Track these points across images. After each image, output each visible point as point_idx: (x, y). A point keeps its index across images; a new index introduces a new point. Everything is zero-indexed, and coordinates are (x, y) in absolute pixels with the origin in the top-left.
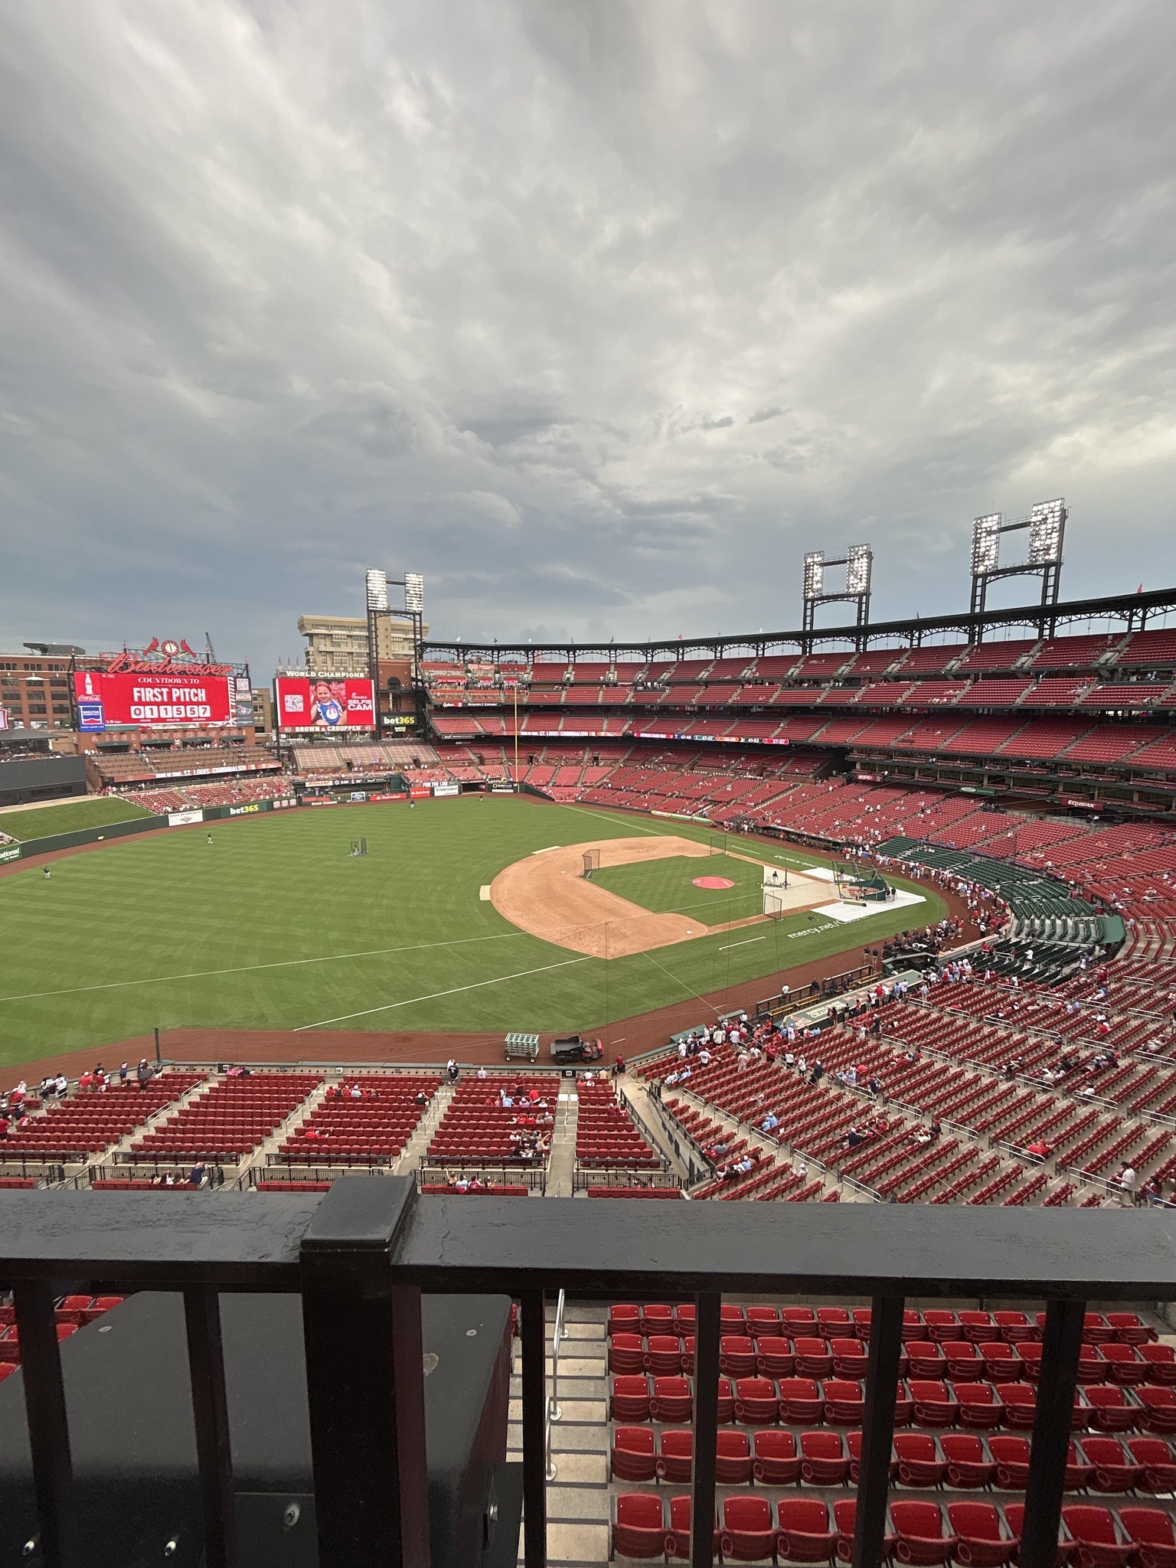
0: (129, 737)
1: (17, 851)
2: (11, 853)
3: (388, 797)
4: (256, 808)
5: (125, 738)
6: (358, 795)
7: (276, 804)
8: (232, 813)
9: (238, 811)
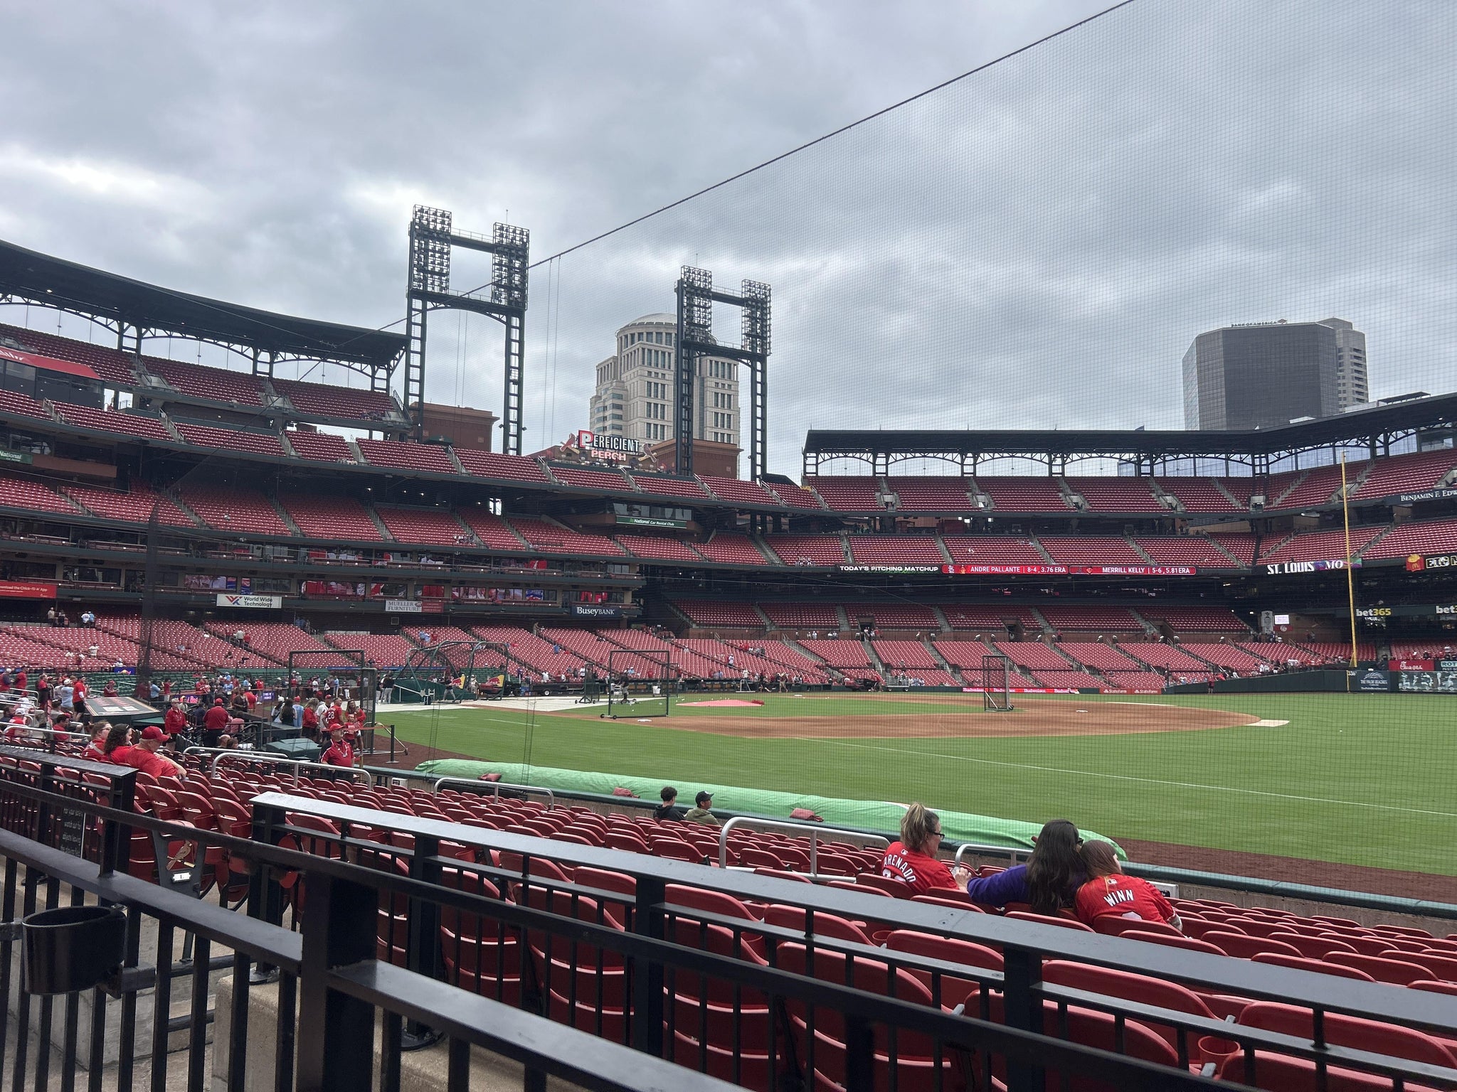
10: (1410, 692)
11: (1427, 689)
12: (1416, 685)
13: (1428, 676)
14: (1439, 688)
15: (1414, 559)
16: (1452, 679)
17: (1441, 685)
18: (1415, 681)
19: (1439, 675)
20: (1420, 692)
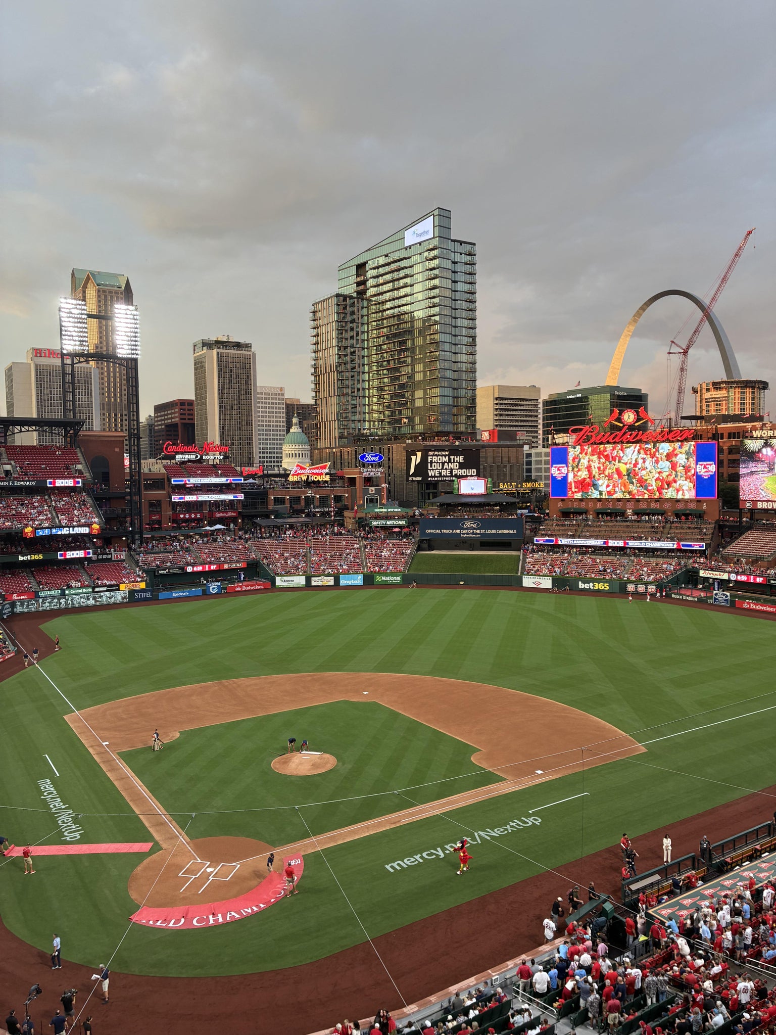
0: (587, 504)
1: (399, 578)
2: (393, 578)
3: (759, 607)
4: (606, 587)
5: (583, 505)
6: (722, 595)
7: (631, 588)
8: (580, 587)
9: (586, 586)
10: (22, 613)
11: (33, 610)
12: (26, 608)
13: (34, 602)
14: (41, 609)
15: (28, 530)
16: (48, 602)
17: (42, 606)
18: (25, 606)
19: (41, 600)
20: (28, 612)
